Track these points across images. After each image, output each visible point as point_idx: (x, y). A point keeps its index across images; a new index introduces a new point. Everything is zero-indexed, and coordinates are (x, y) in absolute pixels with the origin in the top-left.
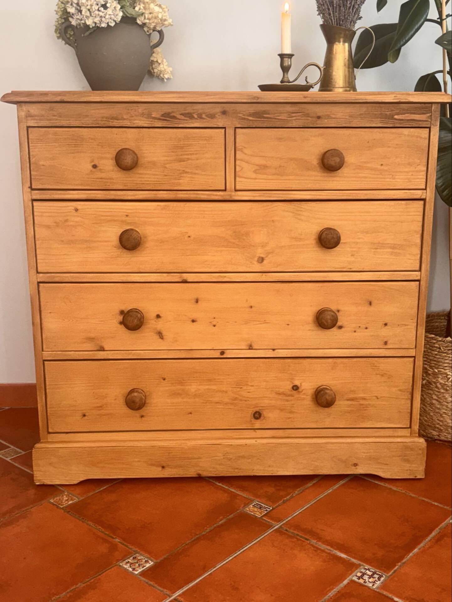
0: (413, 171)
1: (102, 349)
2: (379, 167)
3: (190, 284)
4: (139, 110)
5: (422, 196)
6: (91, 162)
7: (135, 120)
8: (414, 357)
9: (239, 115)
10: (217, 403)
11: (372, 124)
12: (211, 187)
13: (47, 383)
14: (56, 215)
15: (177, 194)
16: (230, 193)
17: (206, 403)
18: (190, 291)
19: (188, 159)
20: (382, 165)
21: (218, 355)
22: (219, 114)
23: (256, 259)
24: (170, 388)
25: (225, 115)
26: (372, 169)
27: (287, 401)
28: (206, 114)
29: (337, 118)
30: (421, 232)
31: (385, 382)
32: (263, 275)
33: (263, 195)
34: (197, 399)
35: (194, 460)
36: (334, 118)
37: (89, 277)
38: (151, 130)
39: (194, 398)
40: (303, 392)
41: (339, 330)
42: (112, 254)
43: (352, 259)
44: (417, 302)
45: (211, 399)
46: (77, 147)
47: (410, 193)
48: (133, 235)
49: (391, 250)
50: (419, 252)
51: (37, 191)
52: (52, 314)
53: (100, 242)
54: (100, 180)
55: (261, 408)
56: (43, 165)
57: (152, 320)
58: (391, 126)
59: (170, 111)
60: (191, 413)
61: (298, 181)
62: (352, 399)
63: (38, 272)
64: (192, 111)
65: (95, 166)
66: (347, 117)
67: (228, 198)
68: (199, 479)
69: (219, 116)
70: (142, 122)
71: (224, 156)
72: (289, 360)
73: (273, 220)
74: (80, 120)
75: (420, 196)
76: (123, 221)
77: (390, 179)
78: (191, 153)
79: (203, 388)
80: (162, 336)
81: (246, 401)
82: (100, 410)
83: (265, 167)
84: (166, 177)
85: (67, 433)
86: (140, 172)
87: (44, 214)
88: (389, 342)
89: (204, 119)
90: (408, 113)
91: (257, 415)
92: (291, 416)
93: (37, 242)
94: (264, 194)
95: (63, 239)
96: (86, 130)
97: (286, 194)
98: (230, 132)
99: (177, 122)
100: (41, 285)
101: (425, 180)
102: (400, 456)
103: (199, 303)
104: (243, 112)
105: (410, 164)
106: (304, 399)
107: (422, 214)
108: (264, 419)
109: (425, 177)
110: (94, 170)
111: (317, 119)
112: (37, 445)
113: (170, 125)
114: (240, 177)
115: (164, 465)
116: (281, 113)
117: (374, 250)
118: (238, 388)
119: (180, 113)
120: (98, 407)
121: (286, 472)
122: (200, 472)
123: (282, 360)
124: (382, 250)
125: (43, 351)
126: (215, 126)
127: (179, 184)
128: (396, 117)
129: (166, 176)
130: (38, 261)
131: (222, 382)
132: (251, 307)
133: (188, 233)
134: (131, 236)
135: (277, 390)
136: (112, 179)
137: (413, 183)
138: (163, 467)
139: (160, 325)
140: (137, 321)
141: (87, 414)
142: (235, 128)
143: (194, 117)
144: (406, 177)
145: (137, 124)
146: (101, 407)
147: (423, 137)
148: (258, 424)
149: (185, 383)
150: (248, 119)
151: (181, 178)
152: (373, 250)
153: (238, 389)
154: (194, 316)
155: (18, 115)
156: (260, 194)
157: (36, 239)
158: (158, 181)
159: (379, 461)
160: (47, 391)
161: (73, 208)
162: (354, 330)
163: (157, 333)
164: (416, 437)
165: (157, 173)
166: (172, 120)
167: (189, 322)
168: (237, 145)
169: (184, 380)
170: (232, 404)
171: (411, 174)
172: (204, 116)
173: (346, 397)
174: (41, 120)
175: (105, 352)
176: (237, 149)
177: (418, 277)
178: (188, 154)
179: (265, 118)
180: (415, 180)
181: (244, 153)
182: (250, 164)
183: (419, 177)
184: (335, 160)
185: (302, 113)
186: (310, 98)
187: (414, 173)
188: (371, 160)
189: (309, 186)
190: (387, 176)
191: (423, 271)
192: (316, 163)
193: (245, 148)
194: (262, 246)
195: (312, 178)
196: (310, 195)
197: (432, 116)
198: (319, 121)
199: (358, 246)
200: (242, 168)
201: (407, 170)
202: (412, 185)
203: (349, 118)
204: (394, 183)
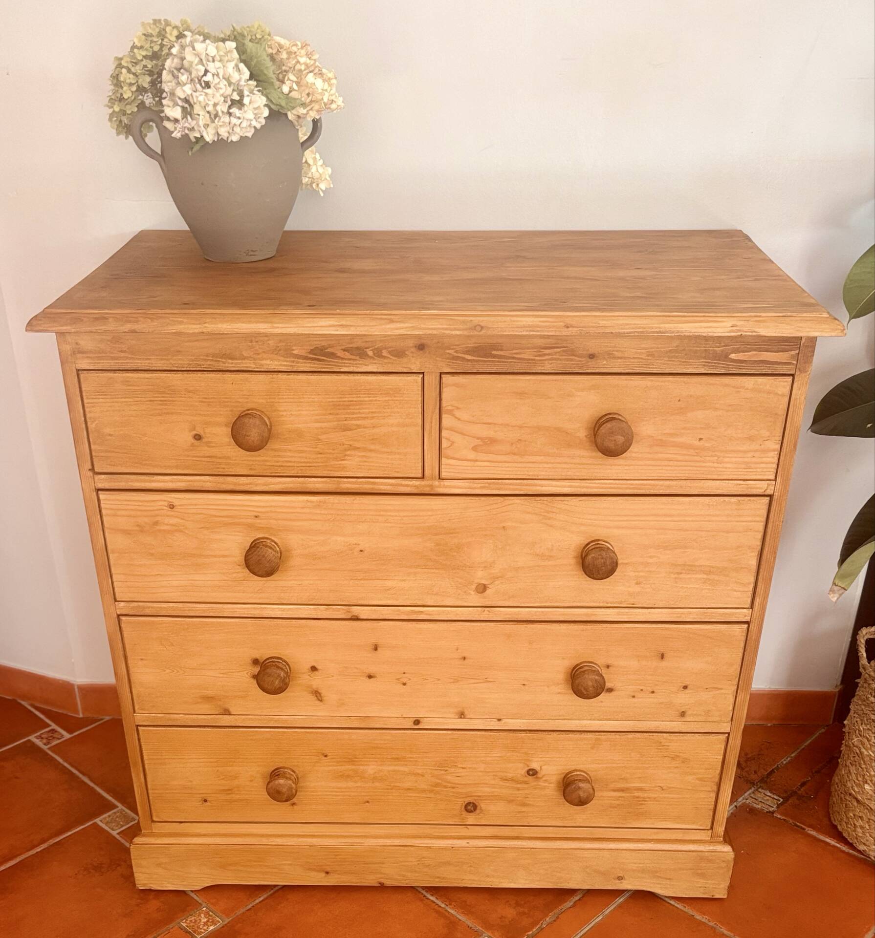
0: (756, 451)
1: (227, 712)
2: (697, 443)
3: (364, 623)
4: (270, 342)
5: (766, 490)
6: (191, 431)
7: (263, 359)
8: (729, 734)
9: (448, 351)
10: (409, 789)
11: (688, 368)
12: (398, 472)
13: (145, 757)
14: (139, 513)
15: (339, 483)
16: (431, 482)
17: (392, 789)
18: (364, 633)
19: (359, 426)
20: (701, 439)
21: (410, 724)
22: (413, 350)
23: (474, 587)
24: (335, 768)
25: (421, 352)
26: (681, 446)
27: (518, 789)
28: (389, 349)
29: (625, 358)
30: (759, 548)
31: (677, 767)
32: (484, 611)
33: (487, 485)
34: (377, 784)
35: (374, 865)
36: (621, 358)
37: (201, 609)
38: (292, 376)
39: (373, 783)
40: (544, 779)
41: (608, 694)
42: (234, 575)
43: (637, 589)
44: (741, 655)
45: (398, 784)
46: (166, 405)
47: (747, 485)
48: (266, 556)
49: (705, 576)
50: (753, 580)
51: (103, 476)
52: (144, 662)
53: (215, 556)
54: (208, 459)
55: (476, 798)
56: (110, 435)
57: (304, 673)
58: (723, 371)
59: (323, 344)
60: (368, 802)
61: (550, 465)
62: (622, 790)
63: (116, 600)
64: (363, 345)
65: (198, 437)
66: (643, 356)
67: (427, 490)
68: (381, 888)
69: (412, 352)
70: (276, 363)
71: (420, 421)
72: (523, 735)
73: (504, 527)
74: (167, 360)
75: (763, 490)
76: (250, 526)
77: (714, 463)
78: (363, 416)
79: (387, 768)
80: (321, 697)
81: (453, 788)
82: (229, 794)
83: (493, 441)
84: (319, 456)
85: (181, 822)
86: (277, 446)
87: (119, 513)
88: (689, 712)
89: (385, 357)
90: (755, 350)
91: (471, 807)
92: (524, 809)
93: (111, 556)
94: (490, 484)
95: (153, 551)
96: (179, 375)
97: (527, 485)
98: (432, 380)
99: (337, 362)
100: (123, 618)
101: (775, 466)
102: (691, 869)
103: (378, 649)
104: (455, 347)
105: (751, 439)
106: (544, 788)
107: (764, 519)
108: (481, 813)
109: (776, 461)
110: (197, 443)
111: (589, 360)
112: (137, 840)
113: (324, 368)
114: (448, 457)
115: (328, 869)
116: (524, 348)
117: (676, 576)
118: (442, 770)
119: (343, 347)
120: (224, 790)
121: (512, 884)
122: (382, 881)
123: (511, 734)
124: (689, 576)
125: (134, 712)
126: (405, 370)
127: (343, 468)
128: (733, 356)
129: (321, 453)
130: (115, 584)
131: (416, 761)
132: (464, 658)
133: (359, 545)
134: (264, 556)
135: (502, 774)
136: (228, 458)
137: (755, 470)
138: (327, 873)
139: (316, 681)
140: (280, 682)
141: (208, 799)
142: (441, 373)
143: (367, 355)
144: (741, 460)
145: (267, 367)
146: (229, 790)
147: (780, 393)
148: (471, 819)
149: (356, 761)
150: (464, 359)
151: (346, 458)
152: (673, 576)
153: (443, 772)
154: (372, 670)
155: (59, 349)
156: (482, 485)
157: (109, 551)
158: (308, 462)
159: (657, 874)
160: (146, 766)
161: (166, 504)
162: (633, 694)
163: (312, 693)
164: (719, 842)
165: (305, 449)
166: (328, 359)
167: (364, 678)
168: (444, 404)
169: (356, 758)
170: (431, 791)
171: (750, 455)
172: (385, 353)
173: (612, 786)
174: (99, 358)
175: (232, 716)
176: (443, 409)
177: (746, 618)
178: (358, 419)
179: (495, 356)
180: (758, 466)
181: (456, 418)
182: (466, 437)
183: (764, 460)
184: (615, 440)
185: (561, 349)
186: (576, 329)
187: (757, 454)
188: (682, 431)
189: (569, 473)
190: (708, 458)
191: (757, 608)
192: (584, 435)
193: (458, 408)
194: (485, 567)
195: (574, 461)
196: (570, 486)
197: (800, 355)
198: (592, 363)
199: (647, 569)
200: (453, 442)
201: (745, 448)
202: (751, 474)
203: (647, 358)
204: (720, 469)
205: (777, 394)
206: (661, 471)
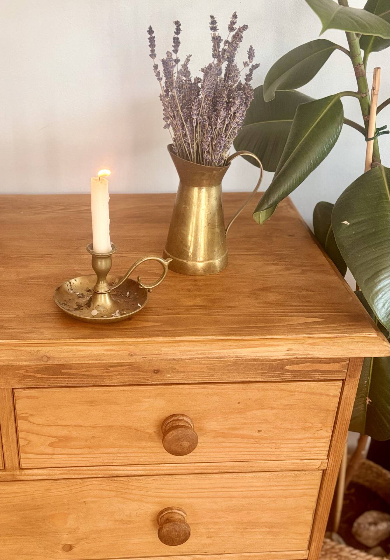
0: (310, 438)
2: (256, 434)
5: (320, 466)
9: (18, 372)
16: (12, 473)
20: (259, 431)
23: (61, 547)
26: (242, 437)
29: (188, 372)
30: (315, 508)
36: (184, 372)
43: (209, 541)
47: (304, 463)
49: (268, 530)
50: (309, 530)
58: (279, 379)
61: (122, 455)
67: (9, 478)
73: (85, 502)
75: (317, 466)
77: (271, 448)
83: (67, 439)
90: (308, 362)
97: (104, 470)
101: (327, 449)
104: (25, 368)
105: (305, 429)
109: (329, 445)
111: (154, 374)
114: (26, 453)
116: (92, 368)
117: (242, 530)
124: (253, 530)
128: (288, 367)
137: (309, 452)
142: (13, 389)
144: (296, 445)
147: (331, 394)
150: (34, 377)
152: (239, 530)
156: (61, 472)
168: (18, 413)
171: (305, 441)
176: (18, 417)
177: (304, 557)
179: (64, 374)
180: (312, 449)
181: (31, 422)
182: (43, 437)
183: (318, 445)
184: (181, 445)
185: (128, 367)
186: (140, 357)
187: (312, 440)
188: (243, 426)
189: (141, 460)
190: (266, 445)
191: (313, 549)
192: (153, 431)
193: (32, 415)
194: (69, 532)
195: (145, 451)
196: (143, 470)
197: (350, 365)
198: (156, 376)
199: (217, 527)
200: (30, 442)
201: (300, 436)
202: (306, 455)
203: (208, 371)
204: (278, 453)
205: (328, 395)
206: (224, 456)
